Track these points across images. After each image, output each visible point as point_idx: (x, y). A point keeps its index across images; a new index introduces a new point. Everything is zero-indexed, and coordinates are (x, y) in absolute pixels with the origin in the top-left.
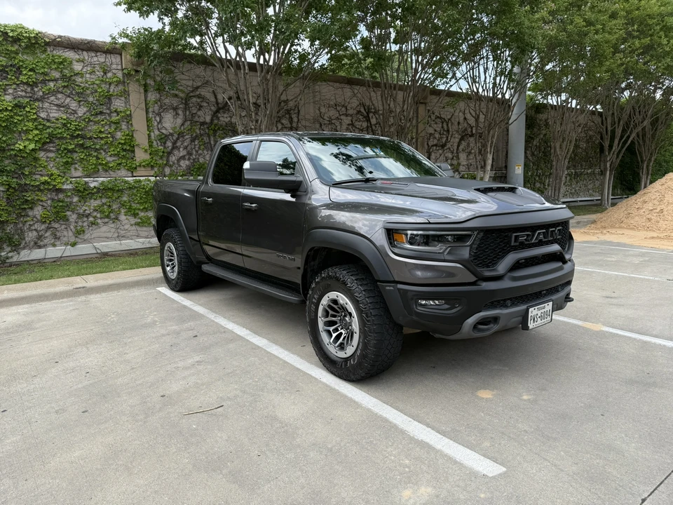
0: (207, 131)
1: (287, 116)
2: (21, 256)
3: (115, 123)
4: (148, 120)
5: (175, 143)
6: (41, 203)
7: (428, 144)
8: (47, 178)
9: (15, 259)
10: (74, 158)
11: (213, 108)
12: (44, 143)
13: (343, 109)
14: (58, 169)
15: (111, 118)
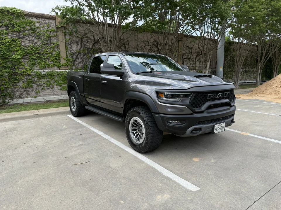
0: (90, 51)
1: (124, 46)
2: (14, 102)
3: (52, 48)
4: (66, 47)
5: (77, 56)
6: (22, 80)
7: (183, 58)
8: (24, 70)
9: (11, 103)
10: (36, 62)
11: (93, 42)
12: (24, 56)
13: (147, 43)
14: (29, 66)
15: (51, 46)
